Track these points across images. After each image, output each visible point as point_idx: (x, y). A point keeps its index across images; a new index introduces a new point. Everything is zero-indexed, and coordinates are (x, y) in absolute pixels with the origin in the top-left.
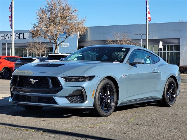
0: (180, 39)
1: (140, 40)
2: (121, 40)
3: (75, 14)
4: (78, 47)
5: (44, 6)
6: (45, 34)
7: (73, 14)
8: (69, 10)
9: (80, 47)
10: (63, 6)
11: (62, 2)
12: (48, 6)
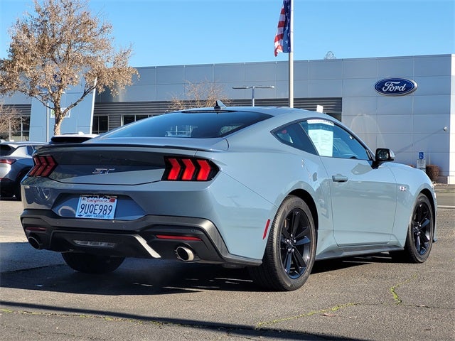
0: (341, 98)
1: (251, 100)
2: (205, 101)
3: (106, 35)
4: (94, 117)
5: (28, 14)
6: (33, 84)
7: (100, 37)
8: (89, 27)
9: (97, 117)
10: (75, 15)
11: (74, 6)
12: (37, 15)
